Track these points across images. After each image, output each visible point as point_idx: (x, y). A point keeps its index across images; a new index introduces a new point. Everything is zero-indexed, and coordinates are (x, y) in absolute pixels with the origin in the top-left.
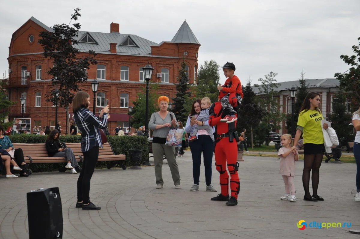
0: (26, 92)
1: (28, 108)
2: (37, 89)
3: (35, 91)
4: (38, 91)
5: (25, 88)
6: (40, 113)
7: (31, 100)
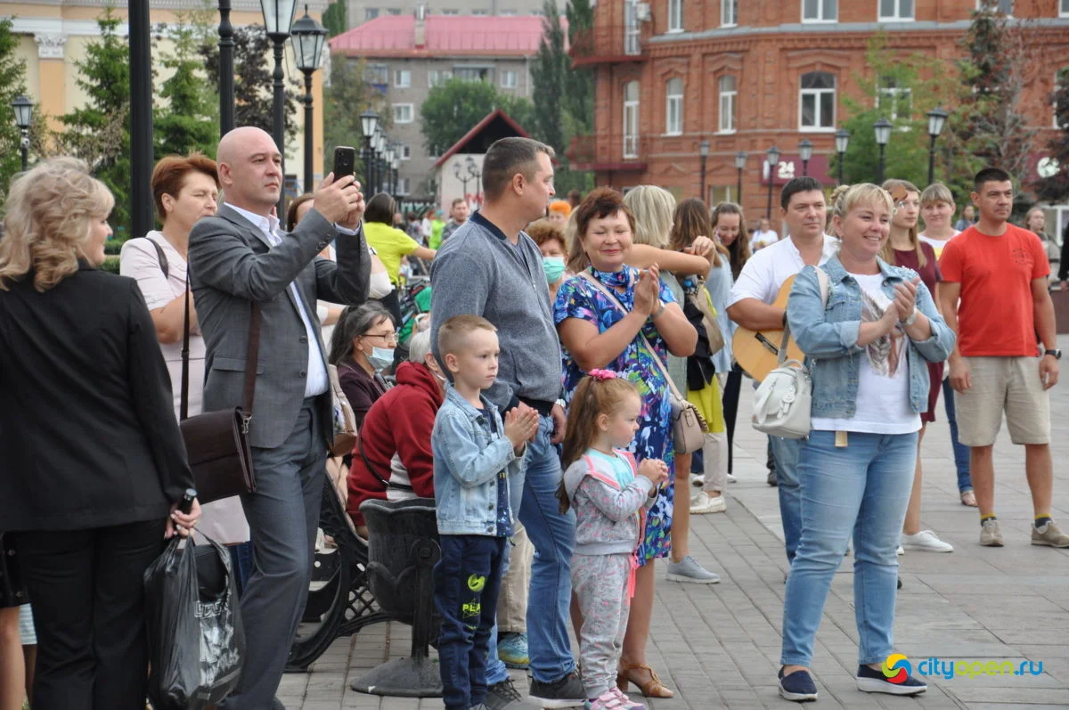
0: (638, 79)
1: (645, 143)
2: (672, 66)
3: (664, 75)
4: (672, 75)
5: (635, 66)
6: (679, 160)
7: (653, 109)
